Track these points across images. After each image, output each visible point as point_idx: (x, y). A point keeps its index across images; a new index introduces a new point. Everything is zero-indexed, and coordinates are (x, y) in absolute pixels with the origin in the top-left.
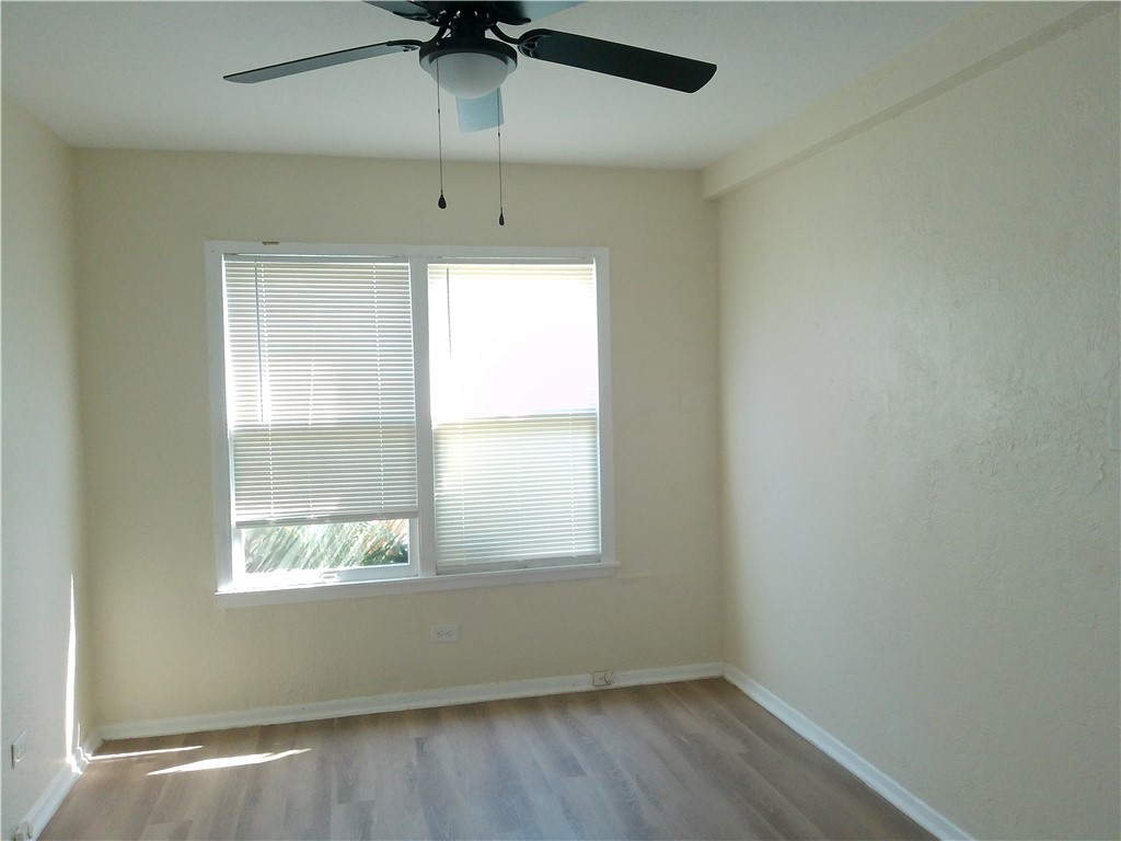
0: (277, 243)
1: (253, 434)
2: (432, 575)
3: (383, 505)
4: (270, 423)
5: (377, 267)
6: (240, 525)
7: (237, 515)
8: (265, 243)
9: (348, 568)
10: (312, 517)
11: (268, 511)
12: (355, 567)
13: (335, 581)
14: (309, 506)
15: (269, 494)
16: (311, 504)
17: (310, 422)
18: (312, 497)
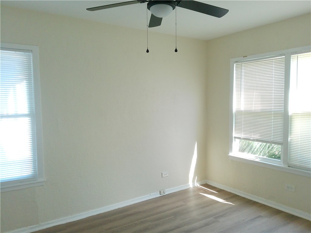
0: (246, 56)
1: (239, 112)
2: (286, 166)
3: (272, 139)
4: (243, 110)
5: (275, 59)
6: (235, 138)
7: (234, 135)
8: (244, 57)
9: (263, 157)
10: (251, 139)
11: (241, 135)
12: (265, 157)
13: (258, 160)
14: (251, 135)
15: (242, 130)
16: (252, 135)
17: (253, 110)
18: (253, 133)
